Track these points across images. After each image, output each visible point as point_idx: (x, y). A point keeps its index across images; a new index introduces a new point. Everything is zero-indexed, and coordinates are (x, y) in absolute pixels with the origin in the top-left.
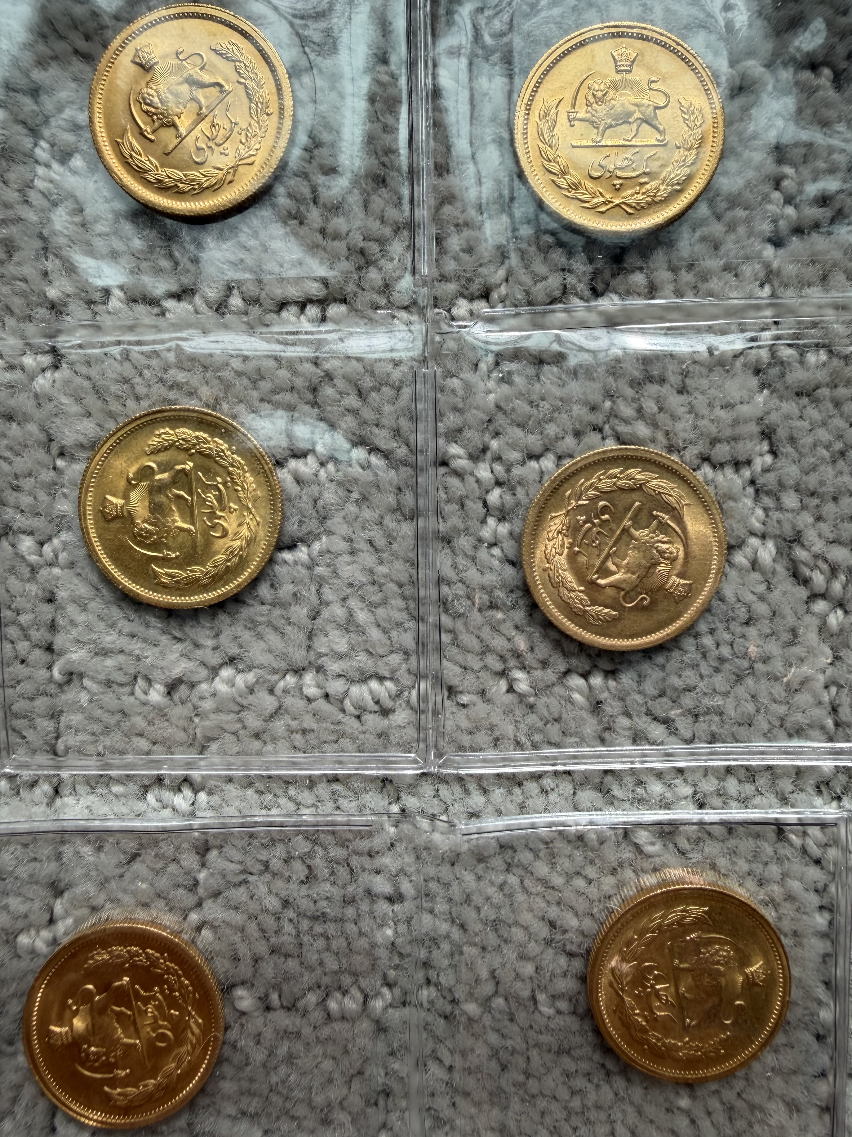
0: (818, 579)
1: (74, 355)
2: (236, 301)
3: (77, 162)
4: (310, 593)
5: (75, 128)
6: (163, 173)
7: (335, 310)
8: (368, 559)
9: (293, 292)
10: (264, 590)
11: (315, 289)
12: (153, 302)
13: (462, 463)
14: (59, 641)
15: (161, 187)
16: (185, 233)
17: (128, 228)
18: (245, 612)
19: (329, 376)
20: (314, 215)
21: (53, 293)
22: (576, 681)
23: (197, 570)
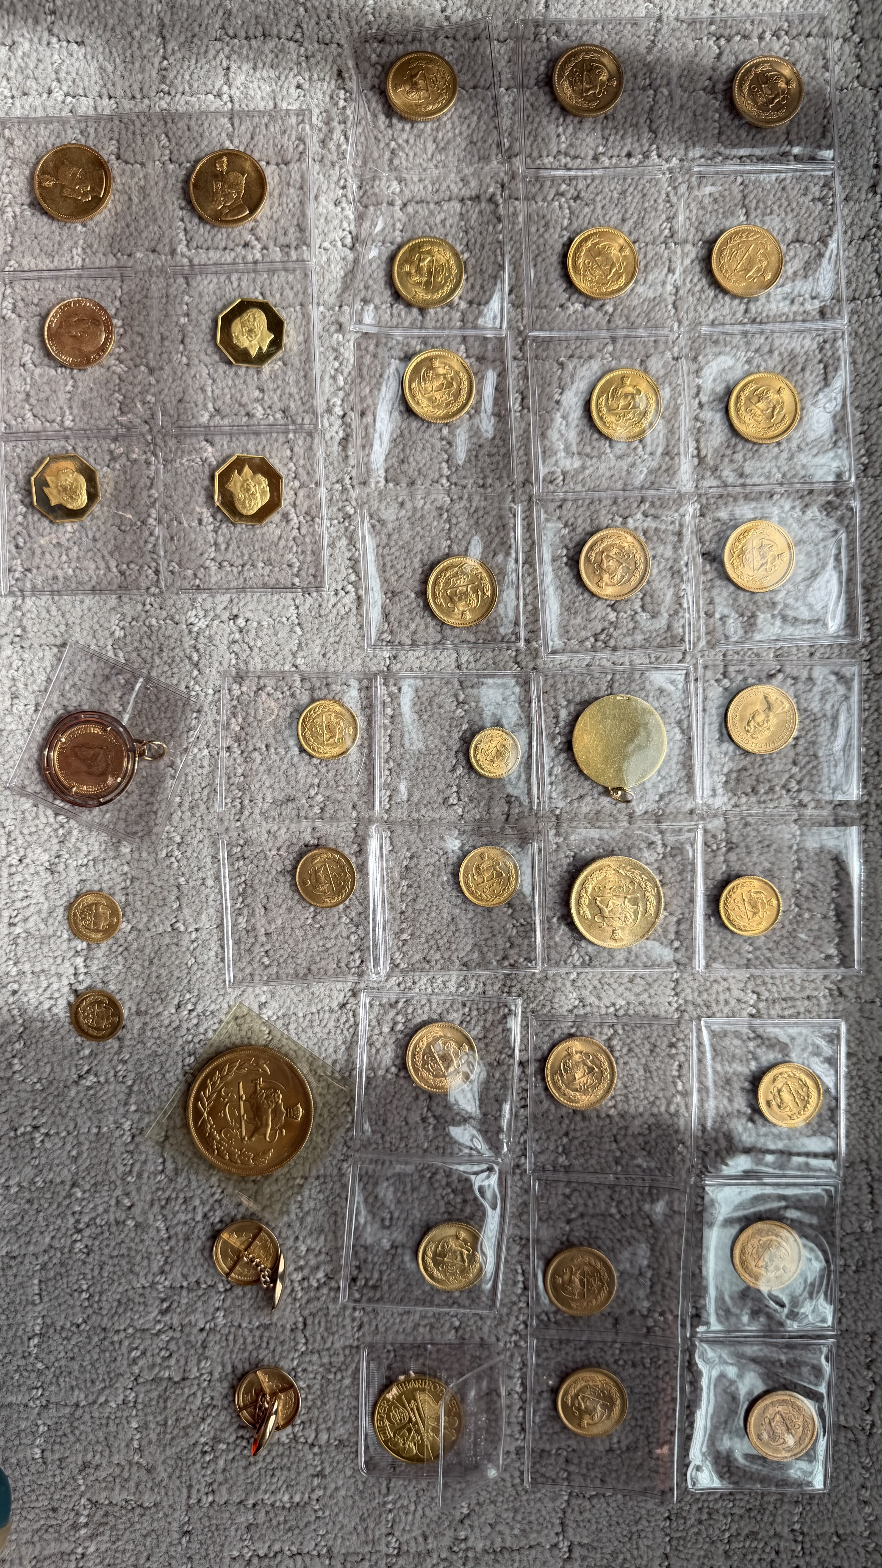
0: (603, 637)
1: (679, 365)
2: (698, 424)
3: (746, 367)
4: (595, 453)
5: (758, 367)
6: (743, 398)
7: (696, 460)
8: (608, 474)
9: (702, 445)
10: (596, 436)
11: (703, 453)
12: (698, 394)
13: (643, 508)
14: (575, 360)
15: (738, 397)
16: (722, 405)
17: (724, 385)
18: (587, 429)
19: (672, 459)
20: (729, 452)
21: (700, 358)
22: (565, 552)
23: (604, 411)
